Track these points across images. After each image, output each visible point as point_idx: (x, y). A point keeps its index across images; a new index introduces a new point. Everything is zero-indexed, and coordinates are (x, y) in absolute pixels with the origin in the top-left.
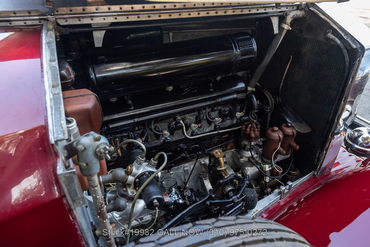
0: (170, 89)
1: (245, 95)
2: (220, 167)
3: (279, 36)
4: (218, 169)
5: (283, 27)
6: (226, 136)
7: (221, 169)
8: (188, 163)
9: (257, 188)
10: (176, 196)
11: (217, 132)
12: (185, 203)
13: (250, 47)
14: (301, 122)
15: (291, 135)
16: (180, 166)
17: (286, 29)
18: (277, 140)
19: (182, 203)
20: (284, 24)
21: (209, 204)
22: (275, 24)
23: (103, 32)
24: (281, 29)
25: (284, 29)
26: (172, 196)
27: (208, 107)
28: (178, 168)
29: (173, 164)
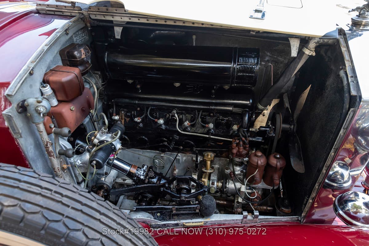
0: (177, 85)
1: (241, 111)
2: (205, 169)
3: (298, 60)
4: (203, 170)
5: (303, 51)
6: (222, 144)
7: (206, 171)
8: (181, 154)
9: (238, 204)
10: (142, 172)
11: (208, 136)
12: (145, 180)
13: (250, 65)
14: (301, 160)
15: (273, 167)
16: (173, 153)
17: (306, 54)
18: (254, 165)
19: (142, 179)
20: (305, 48)
21: (162, 190)
22: (294, 47)
23: (122, 28)
24: (300, 52)
25: (304, 53)
26: (139, 170)
27: (202, 111)
28: (171, 154)
29: (167, 149)
